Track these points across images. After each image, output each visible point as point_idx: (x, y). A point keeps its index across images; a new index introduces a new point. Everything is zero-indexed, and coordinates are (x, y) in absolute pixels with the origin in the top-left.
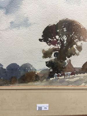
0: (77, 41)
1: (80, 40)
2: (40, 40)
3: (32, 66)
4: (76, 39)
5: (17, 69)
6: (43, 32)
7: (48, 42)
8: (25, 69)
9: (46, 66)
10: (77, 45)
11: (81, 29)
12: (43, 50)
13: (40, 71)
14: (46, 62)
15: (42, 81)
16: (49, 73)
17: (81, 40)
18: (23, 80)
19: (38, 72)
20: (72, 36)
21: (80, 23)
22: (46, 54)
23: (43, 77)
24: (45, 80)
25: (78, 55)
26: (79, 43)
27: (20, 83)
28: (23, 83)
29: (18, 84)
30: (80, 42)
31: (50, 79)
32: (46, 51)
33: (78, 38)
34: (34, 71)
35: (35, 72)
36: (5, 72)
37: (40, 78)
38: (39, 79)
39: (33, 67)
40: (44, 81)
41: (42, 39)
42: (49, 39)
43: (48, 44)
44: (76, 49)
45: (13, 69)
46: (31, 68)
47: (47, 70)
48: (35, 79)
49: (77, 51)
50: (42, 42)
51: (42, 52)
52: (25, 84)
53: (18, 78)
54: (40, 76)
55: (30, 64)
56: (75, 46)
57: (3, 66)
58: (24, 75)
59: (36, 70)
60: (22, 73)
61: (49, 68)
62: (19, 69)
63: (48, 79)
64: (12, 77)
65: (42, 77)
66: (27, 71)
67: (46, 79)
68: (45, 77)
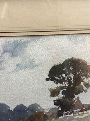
0: (84, 78)
1: (87, 77)
2: (47, 79)
3: (39, 106)
4: (83, 76)
5: (24, 110)
7: (55, 80)
8: (33, 109)
10: (84, 82)
11: (87, 66)
12: (51, 89)
13: (48, 110)
14: (54, 101)
15: (50, 120)
16: (58, 112)
17: (89, 77)
18: (32, 120)
19: (46, 111)
20: (79, 74)
21: (86, 61)
22: (54, 93)
23: (52, 116)
25: (86, 91)
26: (86, 81)
30: (87, 79)
31: (58, 118)
32: (53, 90)
33: (85, 75)
34: (42, 111)
35: (43, 112)
36: (13, 114)
37: (49, 118)
38: (47, 119)
39: (41, 107)
40: (53, 120)
41: (49, 79)
42: (56, 77)
43: (55, 83)
44: (84, 86)
45: (20, 110)
46: (39, 108)
47: (55, 108)
48: (43, 119)
49: (85, 88)
50: (48, 81)
51: (50, 91)
53: (26, 119)
54: (49, 115)
55: (37, 104)
56: (82, 83)
57: (10, 108)
58: (32, 116)
59: (44, 110)
60: (30, 114)
61: (57, 107)
62: (27, 110)
64: (20, 119)
65: (50, 116)
66: (35, 112)
67: (55, 118)
68: (54, 116)
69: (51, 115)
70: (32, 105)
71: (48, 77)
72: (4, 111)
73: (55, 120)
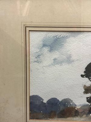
2: (82, 76)
3: (72, 101)
5: (57, 104)
6: (86, 68)
8: (65, 104)
9: (87, 101)
12: (85, 86)
13: (80, 106)
14: (87, 98)
15: (81, 116)
18: (63, 115)
19: (78, 107)
23: (83, 113)
24: (84, 116)
27: (59, 118)
28: (63, 118)
29: (57, 119)
31: (89, 115)
32: (87, 87)
34: (74, 106)
35: (75, 108)
36: (45, 106)
37: (80, 114)
38: (78, 115)
39: (73, 103)
43: (90, 80)
45: (53, 103)
46: (71, 103)
47: (87, 105)
48: (74, 114)
50: (84, 78)
51: (84, 87)
52: (64, 119)
53: (58, 112)
54: (80, 111)
55: (70, 99)
57: (43, 100)
58: (63, 110)
59: (76, 105)
60: (62, 108)
61: (90, 104)
62: (59, 104)
63: (88, 114)
64: (52, 112)
65: (81, 113)
66: (67, 106)
68: (85, 113)
69: (82, 111)
70: (64, 100)
71: (84, 74)
72: (38, 103)
73: (86, 116)
